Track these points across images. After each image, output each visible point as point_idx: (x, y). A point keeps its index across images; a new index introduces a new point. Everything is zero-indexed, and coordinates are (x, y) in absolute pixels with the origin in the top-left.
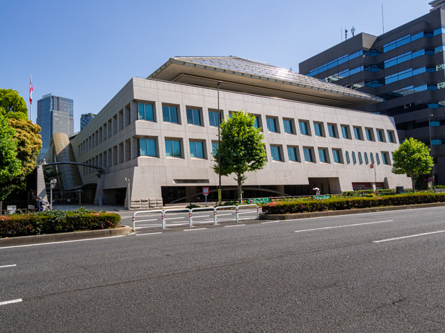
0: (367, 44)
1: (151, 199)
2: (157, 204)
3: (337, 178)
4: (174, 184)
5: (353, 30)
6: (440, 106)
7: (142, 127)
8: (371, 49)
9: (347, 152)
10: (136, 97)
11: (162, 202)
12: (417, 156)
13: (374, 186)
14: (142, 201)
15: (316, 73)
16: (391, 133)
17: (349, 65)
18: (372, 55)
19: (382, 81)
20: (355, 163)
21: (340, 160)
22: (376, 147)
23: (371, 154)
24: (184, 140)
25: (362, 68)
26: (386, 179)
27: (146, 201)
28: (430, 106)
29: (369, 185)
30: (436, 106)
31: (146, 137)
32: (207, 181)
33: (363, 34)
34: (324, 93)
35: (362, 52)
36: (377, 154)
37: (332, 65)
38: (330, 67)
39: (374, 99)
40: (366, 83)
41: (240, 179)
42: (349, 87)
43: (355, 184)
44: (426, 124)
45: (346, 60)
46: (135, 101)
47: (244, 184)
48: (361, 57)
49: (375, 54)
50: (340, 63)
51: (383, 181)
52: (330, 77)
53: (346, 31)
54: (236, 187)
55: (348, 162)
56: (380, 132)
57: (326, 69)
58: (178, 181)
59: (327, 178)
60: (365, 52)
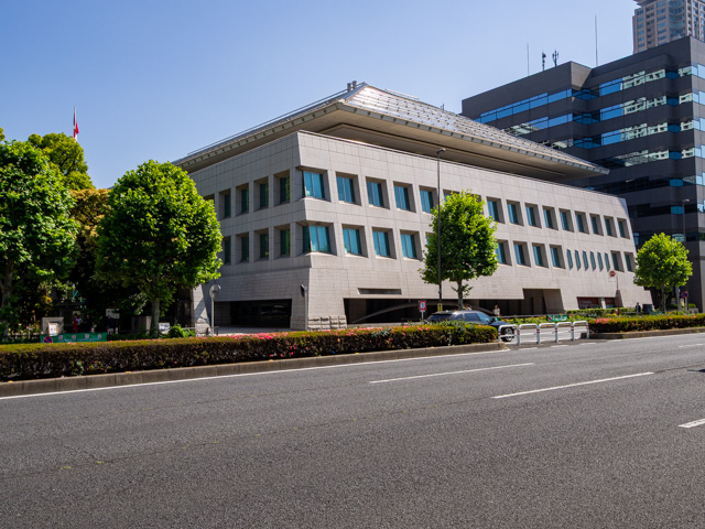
0: (578, 81)
1: (333, 317)
2: (340, 324)
3: (558, 291)
4: (358, 295)
5: (555, 55)
6: (686, 184)
7: (314, 209)
8: (582, 88)
9: (569, 251)
10: (304, 162)
11: (345, 321)
12: (672, 260)
13: (603, 303)
14: (322, 319)
15: (493, 118)
16: (622, 222)
17: (549, 111)
18: (584, 96)
19: (598, 139)
20: (579, 267)
21: (558, 263)
22: (603, 244)
23: (599, 254)
24: (366, 228)
25: (570, 118)
26: (618, 292)
27: (327, 320)
28: (672, 183)
29: (595, 301)
30: (680, 183)
31: (318, 224)
32: (398, 291)
33: (572, 65)
34: (535, 159)
35: (570, 91)
36: (606, 255)
37: (520, 107)
38: (516, 111)
39: (597, 170)
40: (575, 140)
41: (461, 290)
42: (548, 145)
43: (580, 299)
44: (666, 210)
45: (543, 102)
46: (301, 169)
47: (468, 297)
48: (568, 99)
49: (589, 97)
50: (533, 105)
51: (614, 295)
52: (515, 127)
53: (544, 56)
54: (455, 301)
55: (571, 267)
56: (609, 220)
57: (509, 113)
58: (362, 291)
59: (542, 290)
60: (573, 91)
